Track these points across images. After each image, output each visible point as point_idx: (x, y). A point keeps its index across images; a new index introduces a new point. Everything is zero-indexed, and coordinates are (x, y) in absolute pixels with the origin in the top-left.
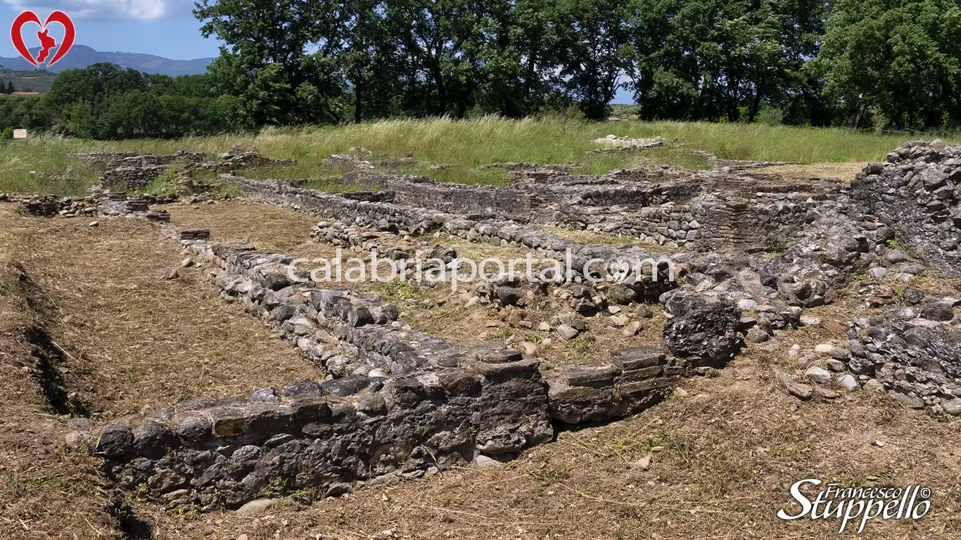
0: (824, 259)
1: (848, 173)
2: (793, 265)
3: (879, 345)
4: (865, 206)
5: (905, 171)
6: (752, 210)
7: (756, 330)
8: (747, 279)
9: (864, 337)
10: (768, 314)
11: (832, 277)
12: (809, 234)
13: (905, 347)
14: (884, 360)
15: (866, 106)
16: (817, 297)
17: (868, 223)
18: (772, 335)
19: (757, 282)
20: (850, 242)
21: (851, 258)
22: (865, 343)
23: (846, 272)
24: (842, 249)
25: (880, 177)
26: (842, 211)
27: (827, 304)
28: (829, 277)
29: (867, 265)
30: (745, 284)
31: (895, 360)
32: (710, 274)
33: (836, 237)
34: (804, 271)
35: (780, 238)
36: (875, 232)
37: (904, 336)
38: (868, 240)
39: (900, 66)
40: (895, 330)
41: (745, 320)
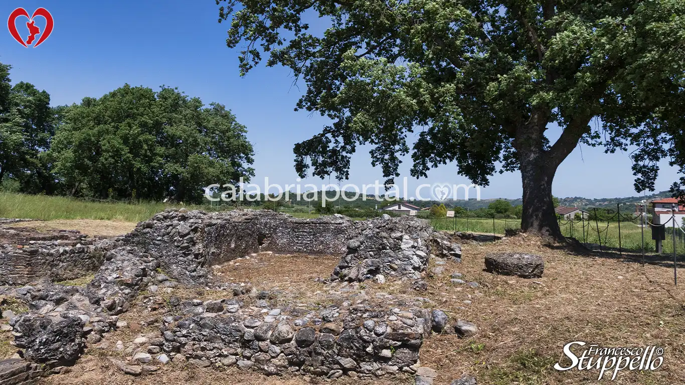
0: (122, 283)
1: (77, 227)
2: (102, 289)
3: (184, 332)
4: (142, 248)
5: (168, 226)
6: (42, 253)
7: (93, 335)
8: (79, 301)
9: (175, 329)
10: (99, 323)
11: (128, 294)
12: (111, 268)
13: (200, 330)
14: (187, 341)
15: (80, 183)
16: (119, 308)
17: (146, 259)
18: (102, 337)
19: (87, 302)
20: (138, 271)
21: (138, 281)
22: (175, 332)
23: (135, 290)
24: (133, 275)
25: (152, 230)
26: (130, 252)
27: (124, 312)
28: (126, 294)
29: (146, 285)
30: (78, 304)
31: (194, 339)
32: (51, 300)
33: (129, 268)
34: (109, 292)
35: (60, 272)
36: (151, 264)
37: (199, 324)
38: (146, 269)
39: (105, 159)
40: (194, 321)
41: (86, 329)
